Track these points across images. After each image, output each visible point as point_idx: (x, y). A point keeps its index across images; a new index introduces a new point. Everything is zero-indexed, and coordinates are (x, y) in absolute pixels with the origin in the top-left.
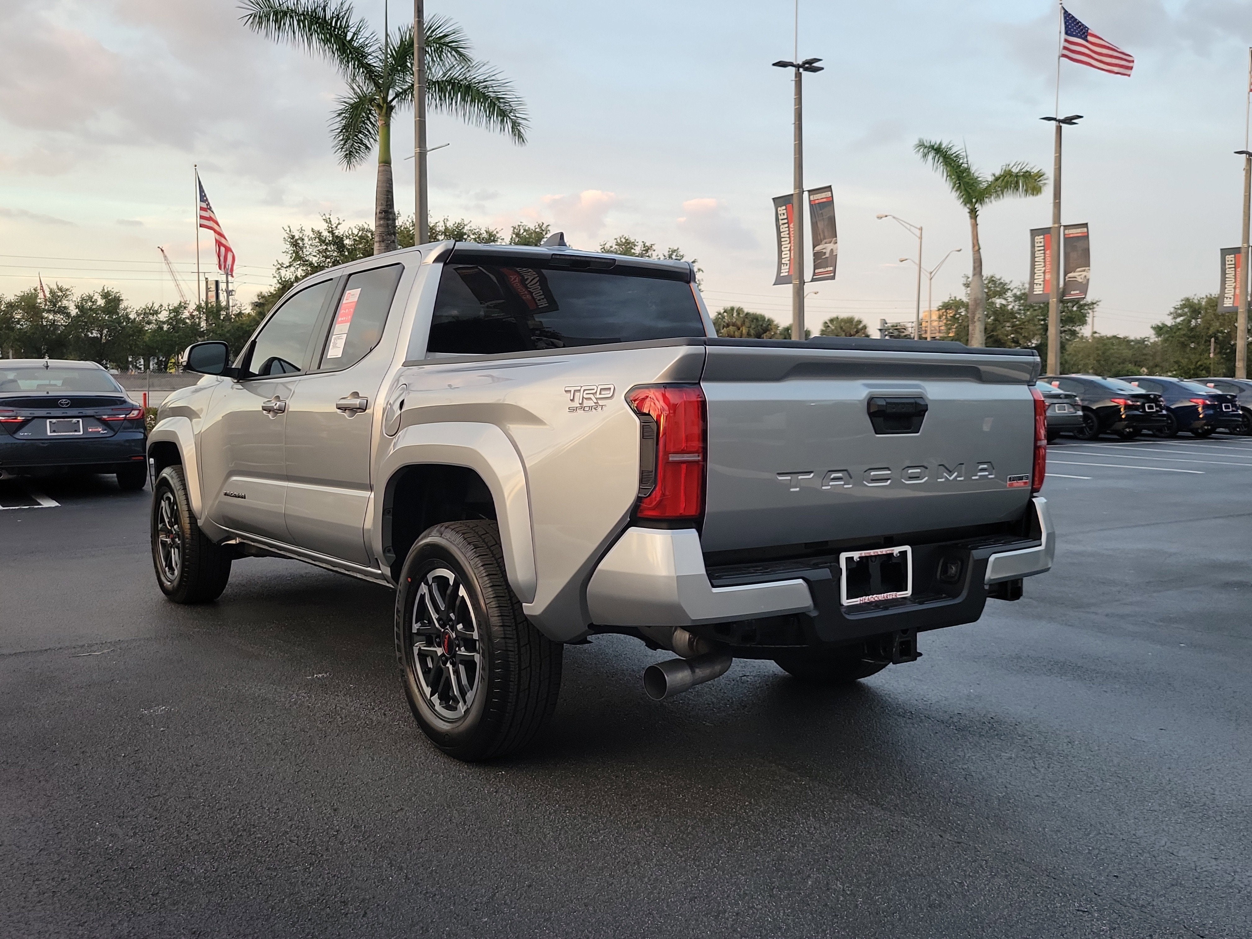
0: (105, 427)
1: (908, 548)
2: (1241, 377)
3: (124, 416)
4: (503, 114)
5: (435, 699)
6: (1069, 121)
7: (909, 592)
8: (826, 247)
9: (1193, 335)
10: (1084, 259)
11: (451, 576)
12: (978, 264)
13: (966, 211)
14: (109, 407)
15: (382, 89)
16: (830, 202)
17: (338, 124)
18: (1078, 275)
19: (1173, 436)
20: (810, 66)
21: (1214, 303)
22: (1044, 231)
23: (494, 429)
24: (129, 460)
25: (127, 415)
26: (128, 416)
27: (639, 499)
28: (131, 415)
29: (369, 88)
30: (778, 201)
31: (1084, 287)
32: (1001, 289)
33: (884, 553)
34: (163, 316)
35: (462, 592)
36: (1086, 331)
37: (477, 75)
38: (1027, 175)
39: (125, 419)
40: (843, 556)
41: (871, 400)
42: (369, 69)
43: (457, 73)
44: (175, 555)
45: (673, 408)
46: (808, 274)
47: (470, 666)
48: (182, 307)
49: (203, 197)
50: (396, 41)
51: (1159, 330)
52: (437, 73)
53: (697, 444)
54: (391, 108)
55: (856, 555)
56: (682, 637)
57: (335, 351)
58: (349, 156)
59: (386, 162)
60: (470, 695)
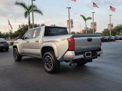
0: (4, 45)
1: (91, 52)
2: (110, 36)
4: (41, 13)
5: (48, 68)
6: (94, 13)
7: (91, 56)
8: (72, 25)
9: (105, 32)
10: (96, 25)
11: (49, 57)
12: (86, 26)
13: (85, 21)
14: (5, 43)
15: (29, 11)
16: (72, 21)
17: (24, 14)
18: (95, 27)
19: (105, 42)
20: (70, 8)
21: (107, 29)
22: (92, 23)
23: (53, 43)
27: (69, 48)
29: (27, 11)
30: (67, 21)
31: (96, 28)
32: (88, 28)
33: (89, 52)
34: (5, 34)
35: (50, 58)
36: (95, 32)
37: (38, 9)
38: (90, 18)
41: (88, 39)
42: (27, 9)
43: (36, 9)
44: (16, 57)
45: (71, 40)
46: (71, 28)
47: (51, 65)
48: (7, 33)
49: (9, 22)
50: (30, 6)
51: (102, 32)
52: (34, 9)
53: (74, 43)
54: (29, 13)
55: (87, 53)
56: (71, 61)
57: (34, 36)
58: (26, 17)
59: (29, 18)
60: (51, 68)
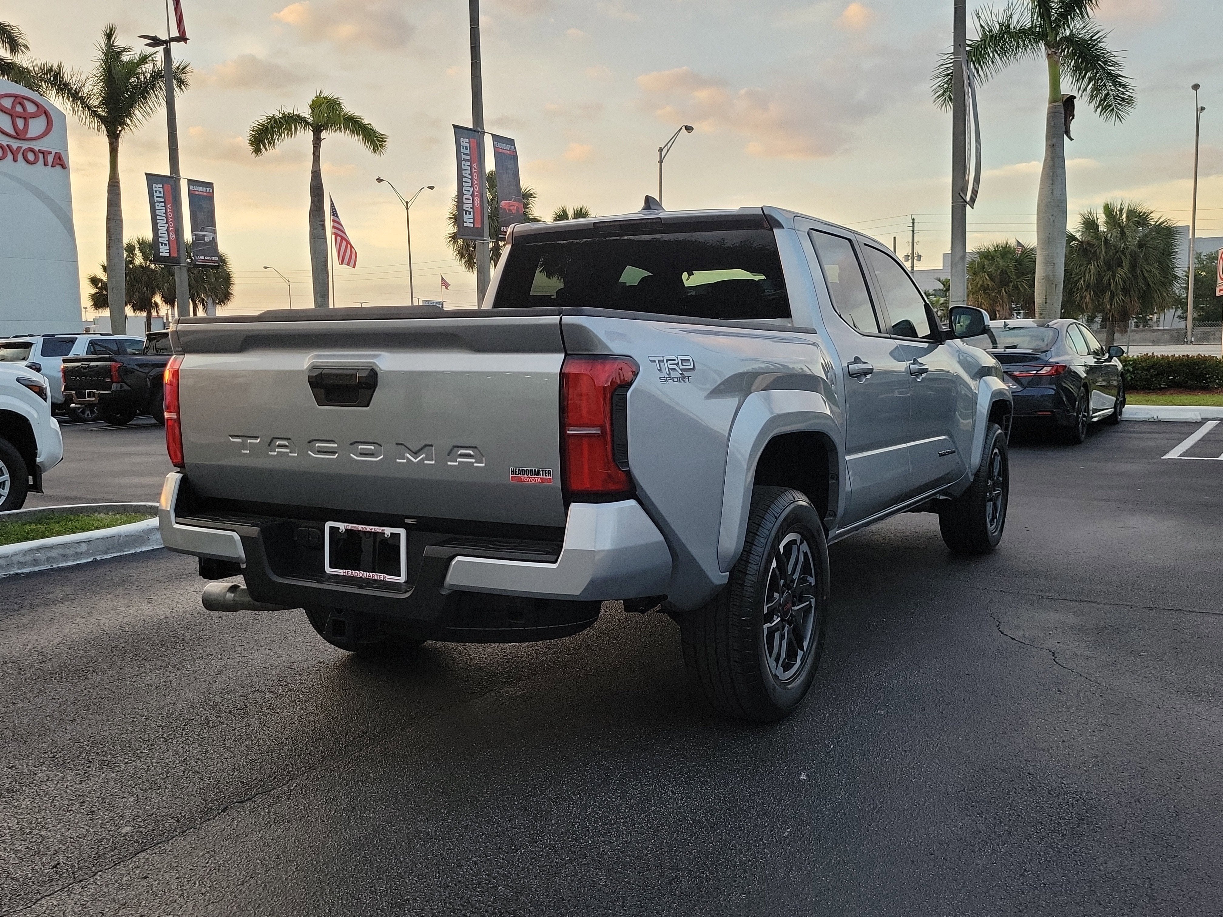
0: (1015, 383)
1: (402, 532)
3: (1035, 372)
7: (402, 579)
14: (1020, 364)
24: (1033, 414)
25: (1037, 371)
26: (1039, 372)
28: (1043, 372)
33: (373, 530)
39: (1035, 375)
40: (328, 525)
55: (342, 526)
